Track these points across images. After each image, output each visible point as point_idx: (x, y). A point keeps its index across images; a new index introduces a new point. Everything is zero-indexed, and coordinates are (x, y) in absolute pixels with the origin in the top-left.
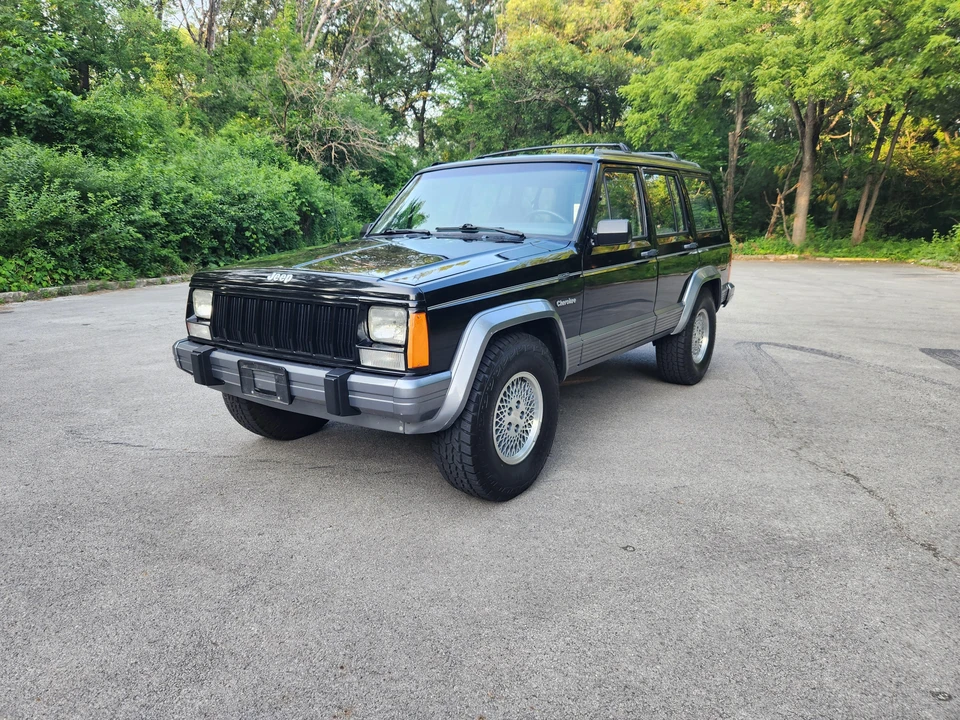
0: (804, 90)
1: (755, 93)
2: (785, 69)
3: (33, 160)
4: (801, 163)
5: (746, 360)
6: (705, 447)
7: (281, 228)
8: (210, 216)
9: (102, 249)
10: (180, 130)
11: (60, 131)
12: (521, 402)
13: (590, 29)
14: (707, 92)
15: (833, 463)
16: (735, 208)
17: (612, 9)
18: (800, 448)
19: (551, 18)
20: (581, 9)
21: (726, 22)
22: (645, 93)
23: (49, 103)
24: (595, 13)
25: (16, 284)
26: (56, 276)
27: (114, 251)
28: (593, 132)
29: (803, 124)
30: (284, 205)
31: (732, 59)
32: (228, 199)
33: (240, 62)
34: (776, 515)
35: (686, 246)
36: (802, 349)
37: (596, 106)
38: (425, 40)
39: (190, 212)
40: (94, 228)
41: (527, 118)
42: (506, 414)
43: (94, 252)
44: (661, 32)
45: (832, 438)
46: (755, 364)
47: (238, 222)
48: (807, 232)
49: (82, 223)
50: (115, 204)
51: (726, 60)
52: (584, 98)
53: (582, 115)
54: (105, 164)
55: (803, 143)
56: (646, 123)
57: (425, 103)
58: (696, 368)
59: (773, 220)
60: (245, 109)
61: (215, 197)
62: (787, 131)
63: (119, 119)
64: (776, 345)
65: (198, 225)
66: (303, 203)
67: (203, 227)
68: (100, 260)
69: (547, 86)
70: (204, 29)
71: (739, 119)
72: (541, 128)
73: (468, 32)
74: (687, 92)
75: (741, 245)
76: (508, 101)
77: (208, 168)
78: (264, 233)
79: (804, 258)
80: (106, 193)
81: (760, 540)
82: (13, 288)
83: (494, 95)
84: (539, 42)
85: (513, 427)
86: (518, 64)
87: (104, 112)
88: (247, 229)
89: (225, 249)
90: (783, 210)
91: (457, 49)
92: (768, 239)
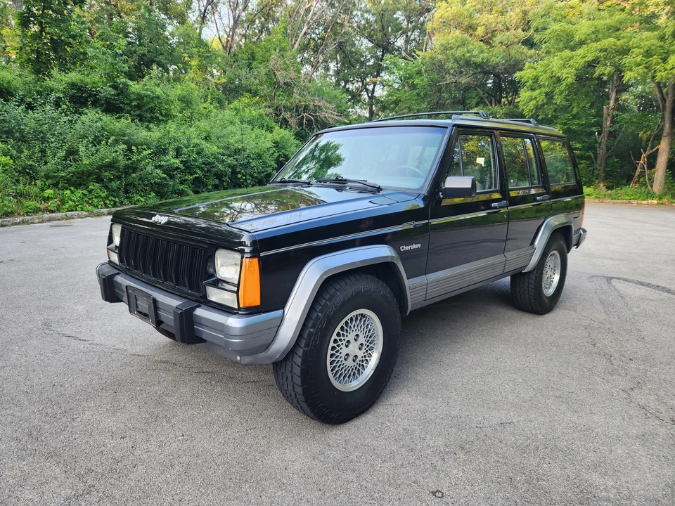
0: (664, 74)
1: (623, 76)
2: (649, 58)
3: (99, 124)
4: (662, 130)
5: (596, 292)
6: (540, 380)
7: (263, 172)
8: (214, 163)
9: (139, 184)
10: (204, 105)
11: (121, 105)
12: (361, 335)
13: (496, 30)
14: (585, 76)
15: (662, 408)
16: (607, 164)
17: (514, 16)
18: (632, 389)
19: (466, 23)
20: (489, 16)
21: (602, 22)
22: (535, 77)
23: (115, 87)
24: (500, 19)
25: (80, 206)
26: (107, 202)
27: (147, 186)
28: (496, 105)
29: (664, 100)
30: (266, 156)
31: (606, 50)
32: (227, 152)
33: (249, 59)
34: (595, 467)
35: (538, 198)
36: (648, 285)
37: (498, 87)
38: (376, 42)
39: (201, 160)
40: (135, 170)
41: (446, 95)
42: (343, 347)
43: (134, 186)
44: (549, 31)
45: (665, 380)
46: (603, 297)
47: (233, 168)
48: (666, 183)
49: (127, 167)
50: (150, 154)
51: (601, 51)
52: (490, 81)
53: (488, 93)
54: (147, 127)
55: (663, 115)
56: (535, 98)
57: (374, 86)
58: (547, 301)
59: (637, 174)
60: (250, 91)
61: (219, 150)
62: (652, 106)
63: (158, 97)
64: (626, 280)
65: (206, 169)
66: (280, 155)
67: (209, 171)
68: (138, 191)
69: (461, 72)
70: (230, 39)
71: (613, 96)
72: (457, 103)
73: (407, 36)
74: (569, 75)
75: (609, 191)
76: (433, 83)
77: (217, 131)
78: (251, 175)
79: (663, 204)
80: (145, 147)
81: (573, 497)
82: (78, 209)
83: (423, 80)
84: (456, 41)
85: (350, 359)
86: (440, 57)
87: (149, 93)
88: (239, 173)
89: (224, 186)
90: (645, 166)
91: (399, 48)
92: (631, 188)
